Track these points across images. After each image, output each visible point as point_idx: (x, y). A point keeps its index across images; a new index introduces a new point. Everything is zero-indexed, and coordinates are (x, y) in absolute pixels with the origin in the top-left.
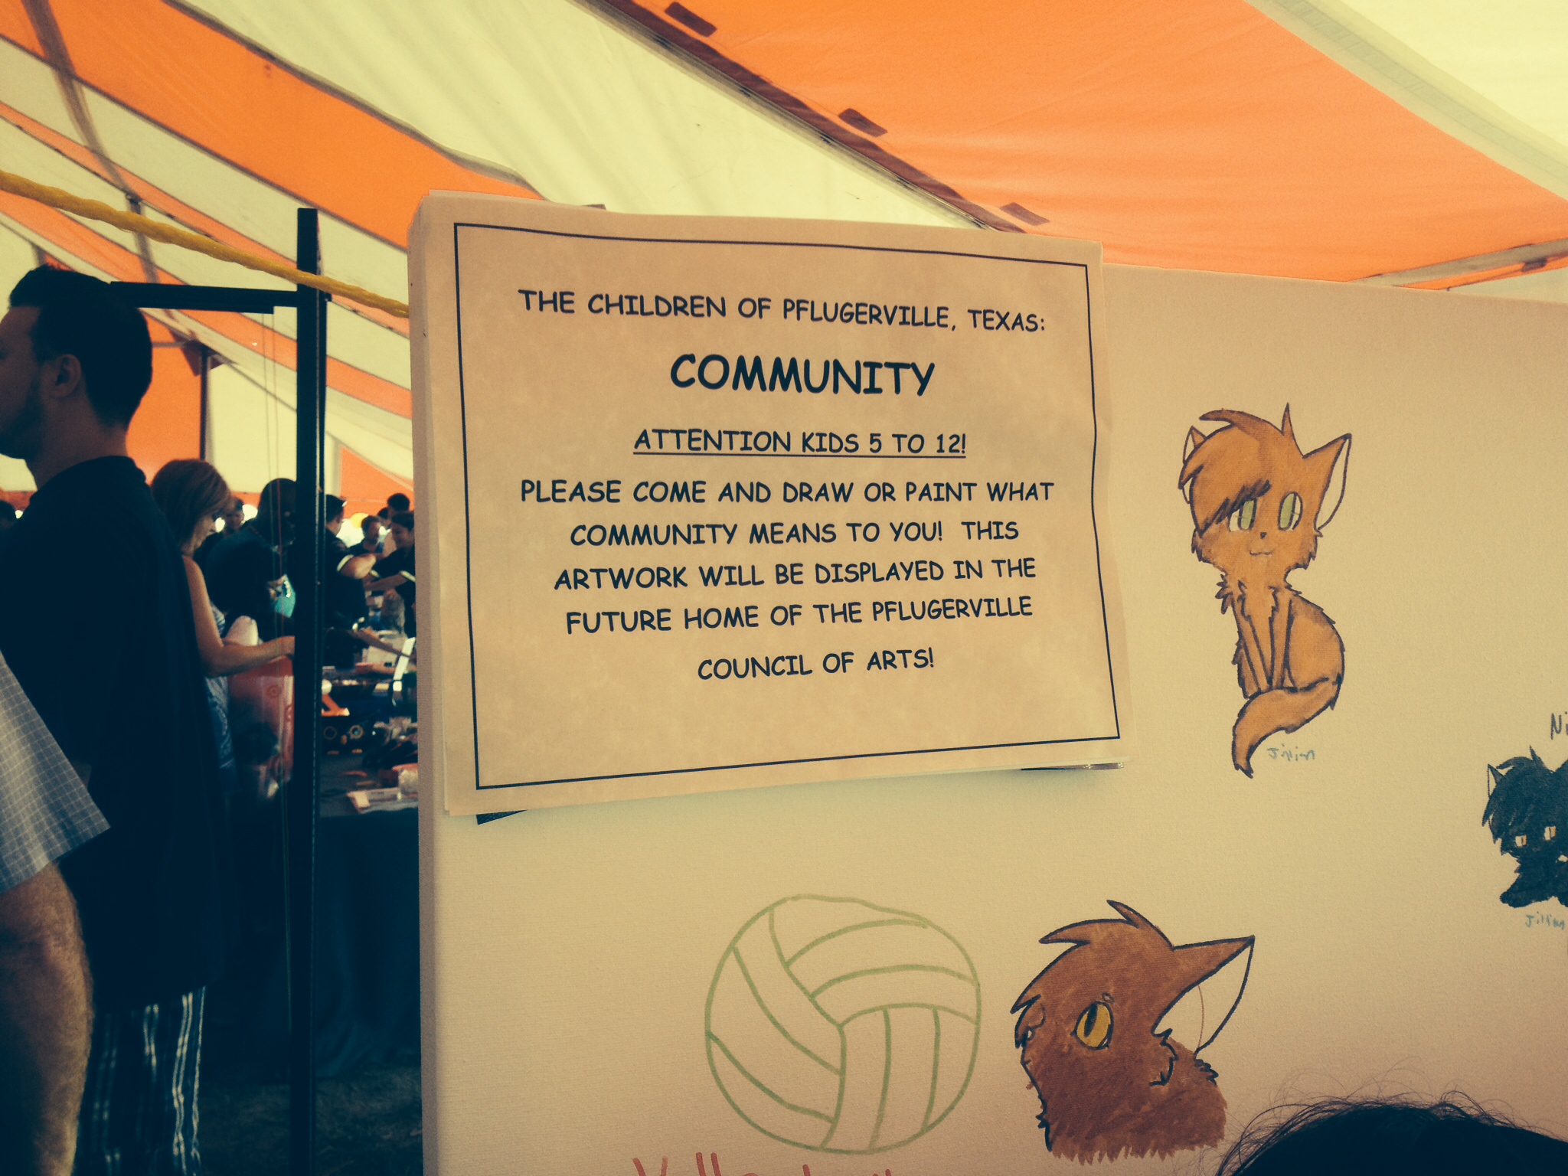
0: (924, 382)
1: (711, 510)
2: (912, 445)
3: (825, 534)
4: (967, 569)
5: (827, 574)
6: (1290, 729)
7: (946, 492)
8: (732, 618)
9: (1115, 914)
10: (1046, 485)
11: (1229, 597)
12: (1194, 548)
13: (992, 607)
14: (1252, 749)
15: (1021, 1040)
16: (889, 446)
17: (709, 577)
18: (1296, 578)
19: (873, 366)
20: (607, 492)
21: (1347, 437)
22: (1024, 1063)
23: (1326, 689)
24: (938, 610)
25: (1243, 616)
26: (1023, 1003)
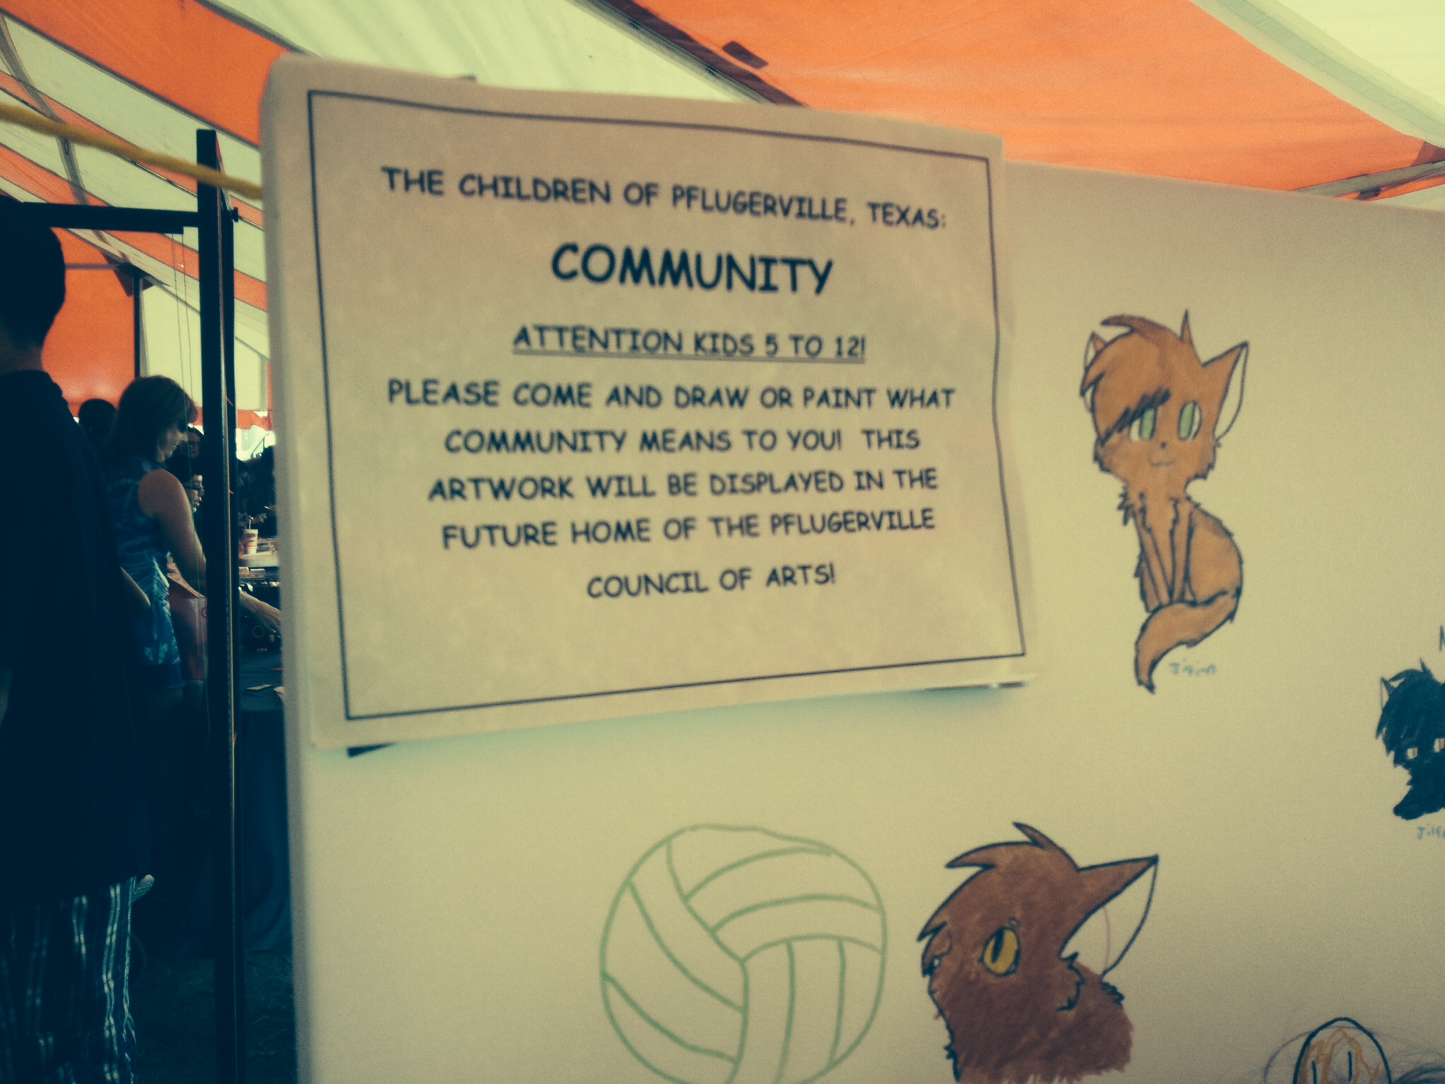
0: (822, 279)
1: (598, 415)
2: (809, 347)
3: (719, 442)
4: (867, 480)
5: (723, 485)
6: (1192, 643)
7: (846, 398)
8: (623, 532)
9: (1020, 837)
10: (948, 392)
11: (1130, 509)
12: (1097, 458)
13: (893, 520)
14: (1154, 665)
15: (928, 969)
16: (786, 349)
17: (598, 488)
18: (1197, 490)
19: (768, 262)
20: (484, 394)
21: (1244, 345)
22: (931, 992)
23: (1225, 602)
24: (839, 523)
25: (1144, 528)
26: (930, 931)
